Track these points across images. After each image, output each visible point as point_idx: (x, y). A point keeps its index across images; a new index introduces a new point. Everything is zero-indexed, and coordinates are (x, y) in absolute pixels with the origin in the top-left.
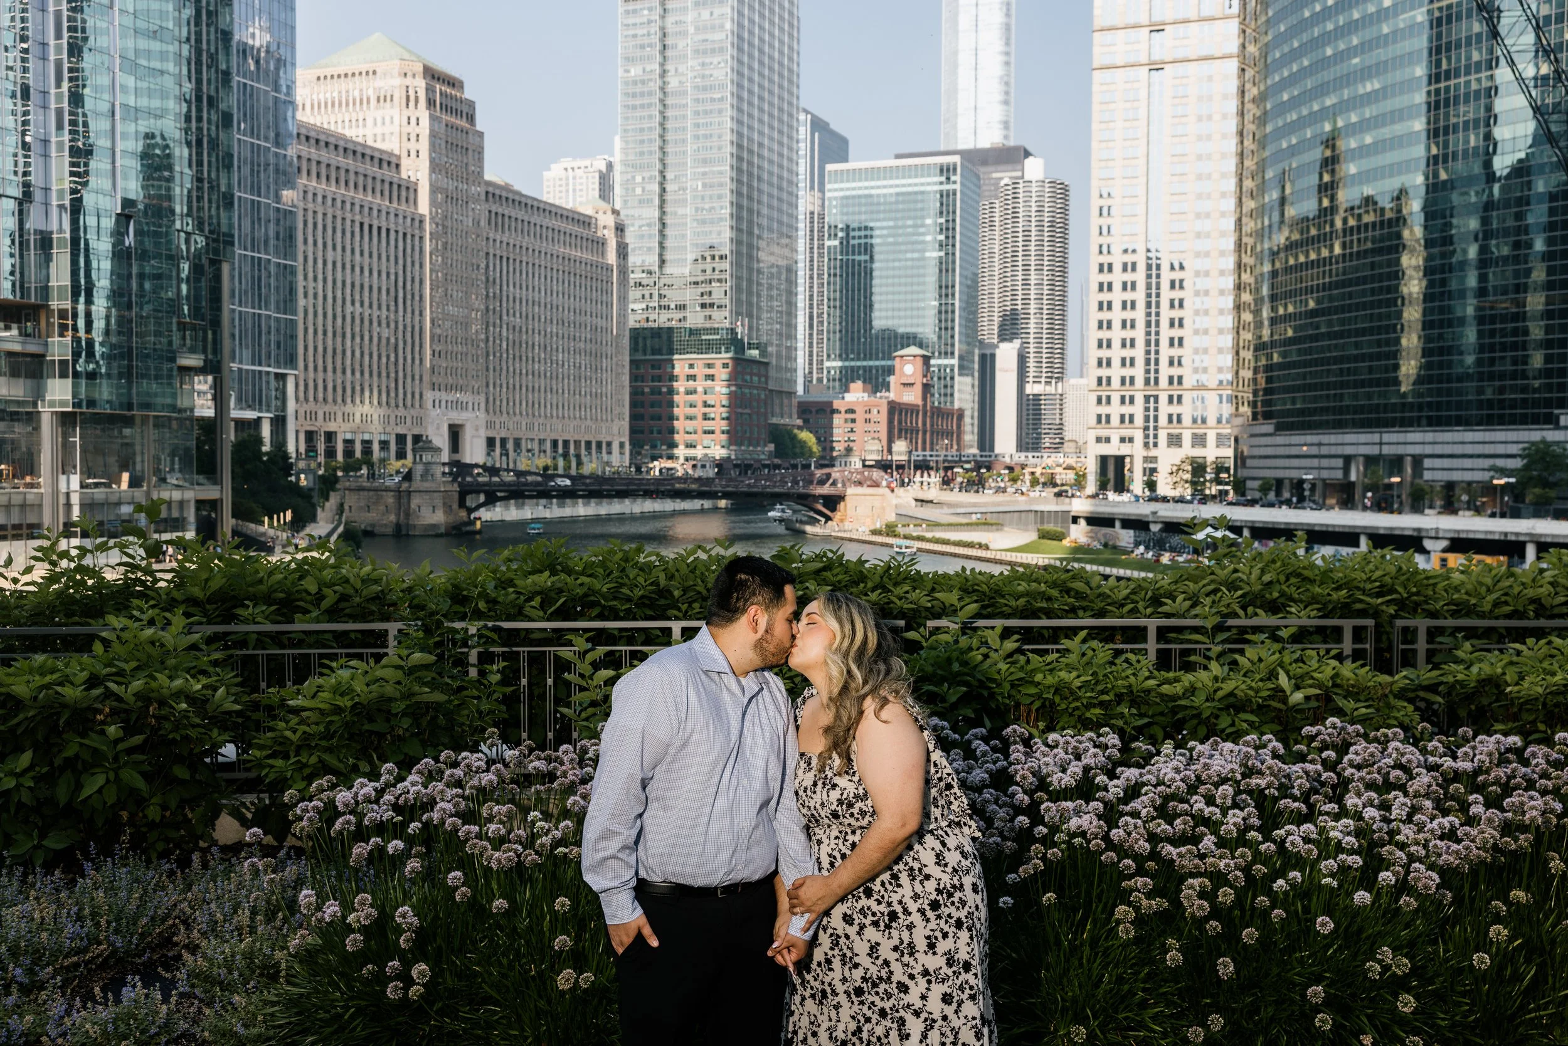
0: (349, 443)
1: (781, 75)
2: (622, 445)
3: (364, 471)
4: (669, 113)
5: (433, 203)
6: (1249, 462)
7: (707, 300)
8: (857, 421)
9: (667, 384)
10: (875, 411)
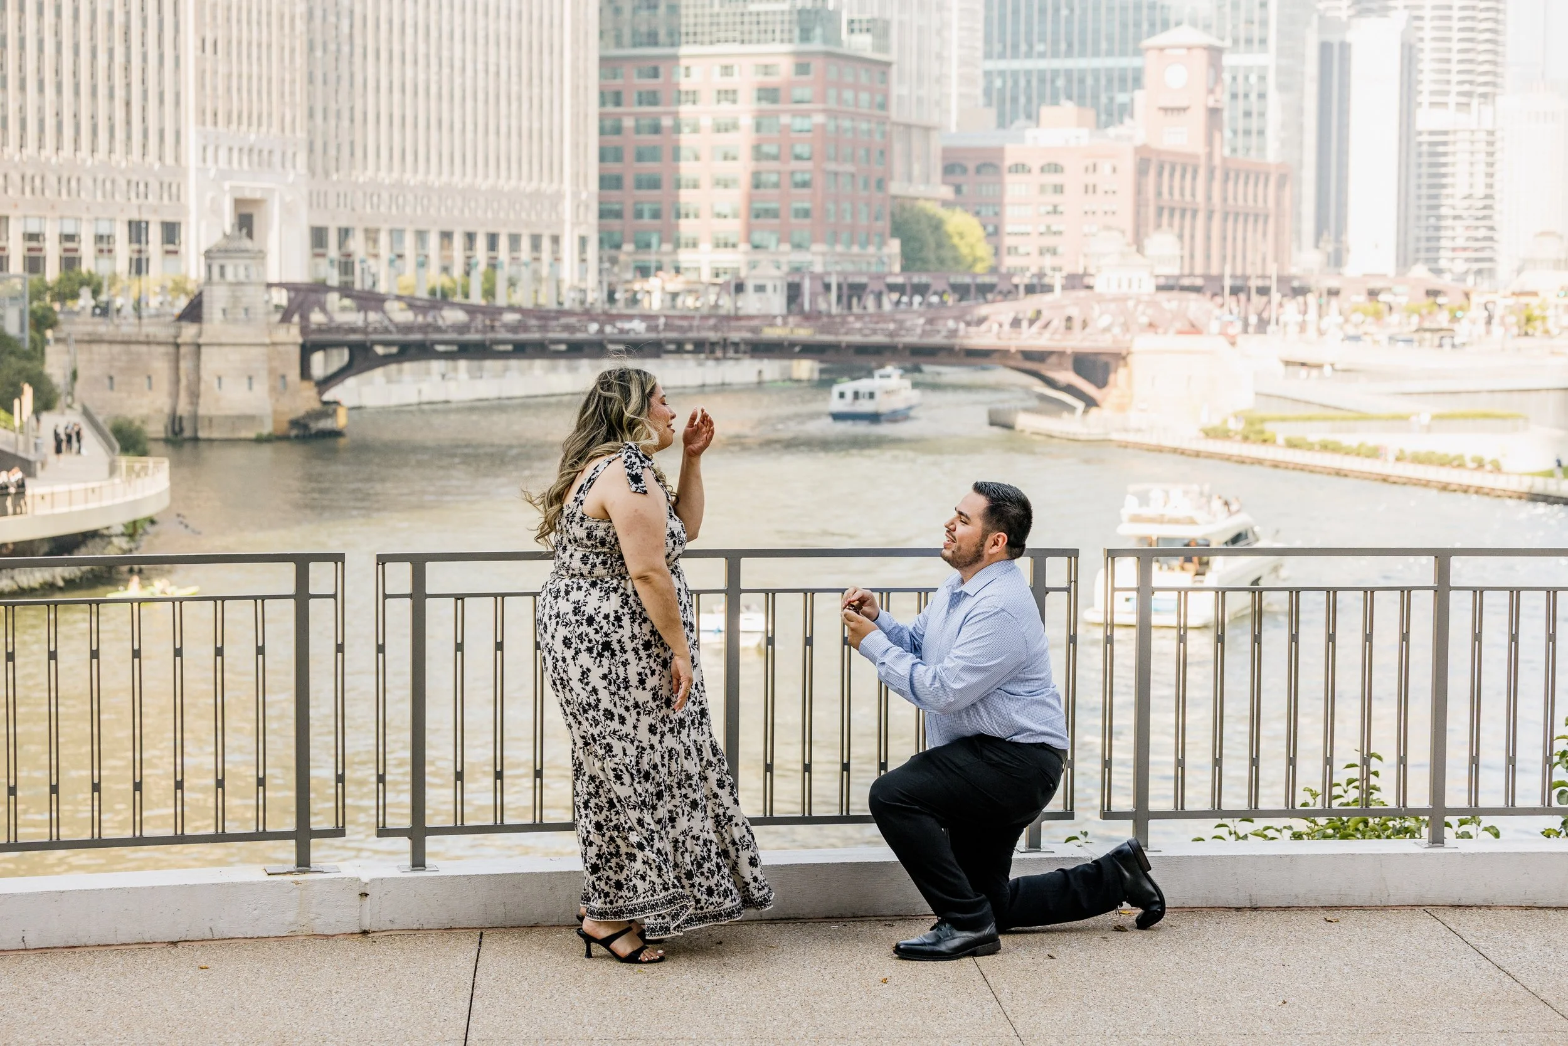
0: (34, 240)
2: (583, 241)
3: (84, 301)
8: (1066, 189)
9: (672, 109)
10: (1105, 168)
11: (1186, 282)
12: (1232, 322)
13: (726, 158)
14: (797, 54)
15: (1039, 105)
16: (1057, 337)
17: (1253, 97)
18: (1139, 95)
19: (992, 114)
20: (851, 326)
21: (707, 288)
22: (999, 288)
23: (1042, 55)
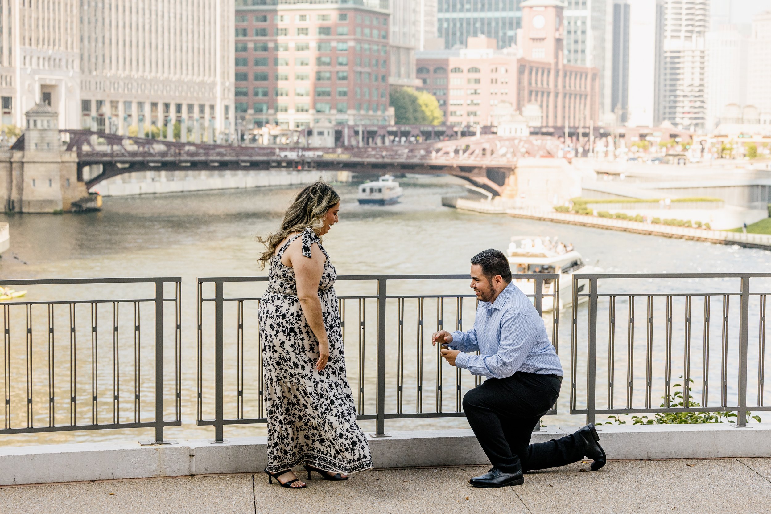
2: (227, 108)
8: (481, 81)
9: (274, 38)
10: (502, 70)
11: (544, 130)
12: (569, 151)
13: (302, 64)
14: (339, 9)
15: (467, 37)
16: (478, 159)
17: (579, 33)
18: (519, 31)
19: (442, 41)
20: (369, 153)
21: (292, 133)
22: (446, 133)
23: (468, 10)
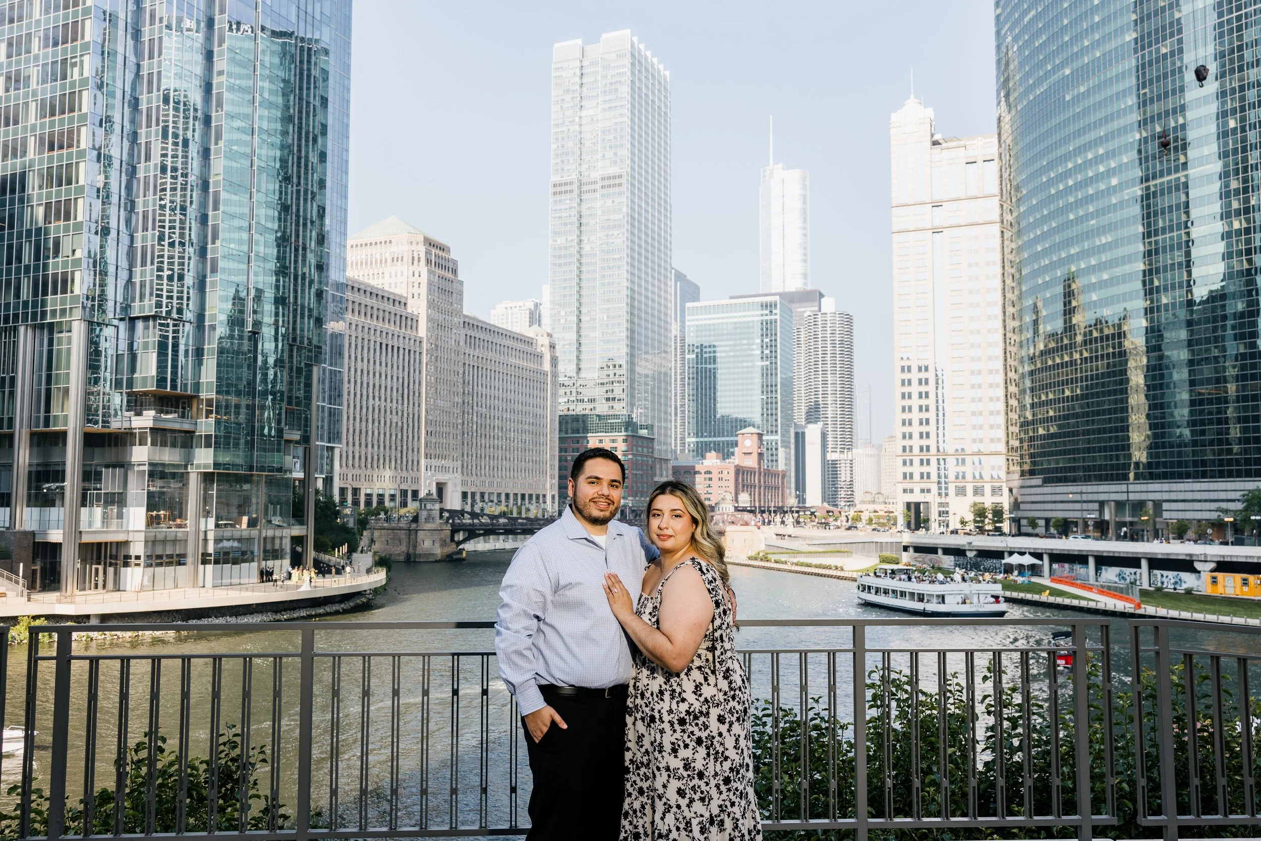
0: (369, 496)
1: (659, 243)
2: (553, 497)
3: (382, 516)
4: (583, 269)
5: (428, 329)
6: (1022, 506)
7: (610, 395)
8: (713, 479)
10: (725, 472)
12: (758, 522)
15: (705, 453)
17: (774, 449)
18: (737, 449)
19: (691, 455)
